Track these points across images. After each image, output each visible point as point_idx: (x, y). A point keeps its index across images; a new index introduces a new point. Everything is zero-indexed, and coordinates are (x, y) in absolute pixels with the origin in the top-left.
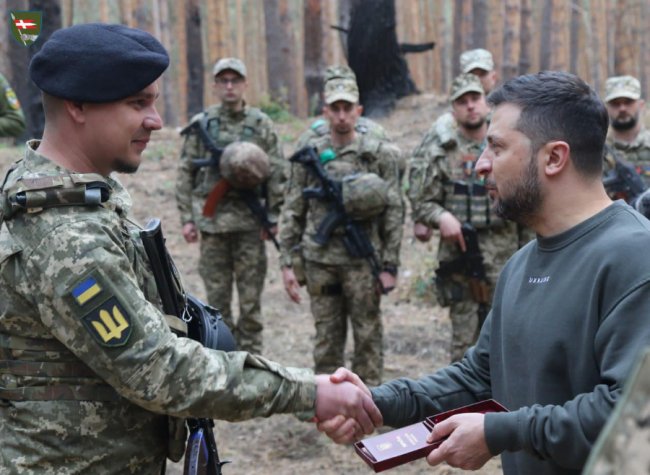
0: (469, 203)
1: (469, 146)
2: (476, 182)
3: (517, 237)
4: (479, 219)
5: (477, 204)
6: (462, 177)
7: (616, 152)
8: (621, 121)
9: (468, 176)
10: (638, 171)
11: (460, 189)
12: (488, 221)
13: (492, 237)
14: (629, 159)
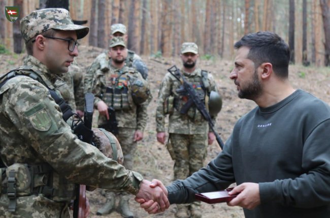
0: (113, 97)
1: (115, 70)
2: (117, 87)
3: (136, 116)
4: (117, 105)
5: (117, 98)
6: (111, 85)
7: (184, 77)
8: (188, 63)
9: (113, 85)
10: (194, 87)
11: (109, 90)
12: (121, 106)
13: (123, 114)
14: (190, 81)
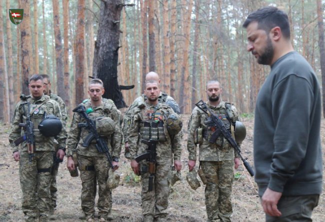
0: (150, 130)
1: (151, 107)
2: (153, 121)
3: (171, 146)
4: (154, 137)
5: (154, 131)
6: (148, 119)
8: (213, 98)
9: (150, 119)
10: (220, 118)
11: (147, 124)
12: (158, 138)
14: (216, 113)
